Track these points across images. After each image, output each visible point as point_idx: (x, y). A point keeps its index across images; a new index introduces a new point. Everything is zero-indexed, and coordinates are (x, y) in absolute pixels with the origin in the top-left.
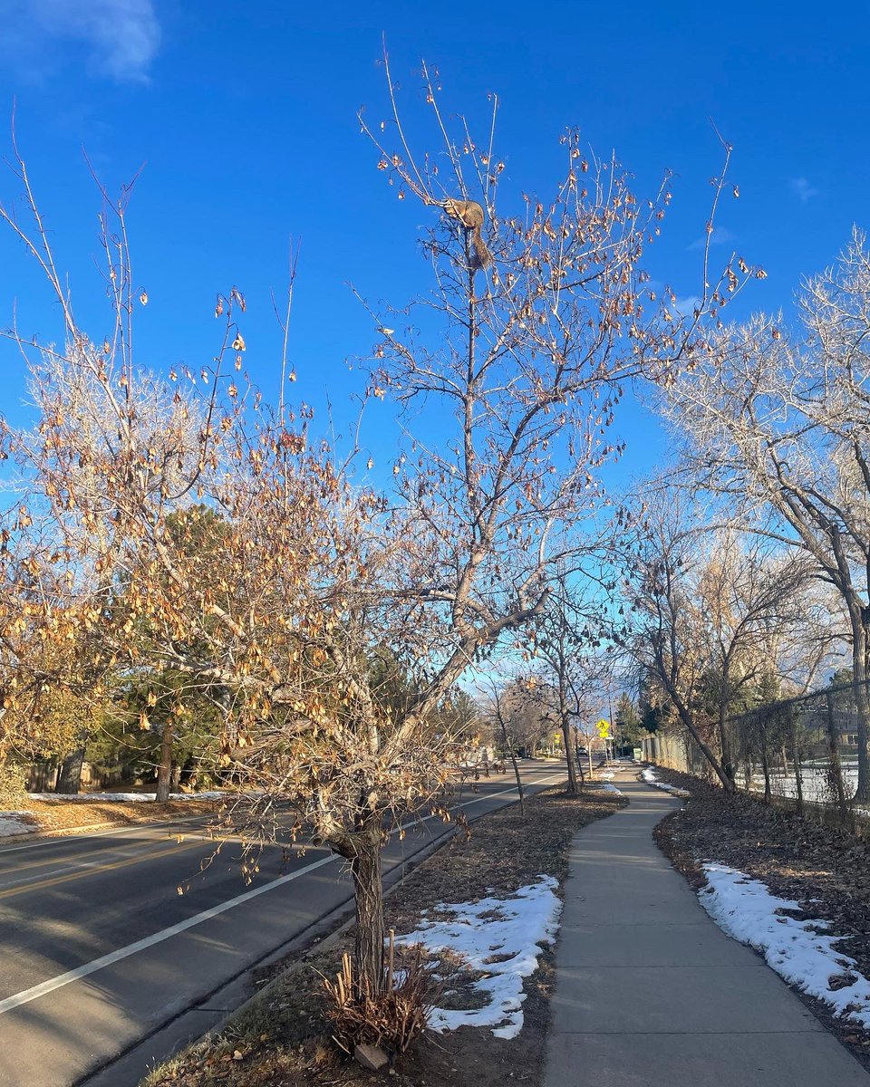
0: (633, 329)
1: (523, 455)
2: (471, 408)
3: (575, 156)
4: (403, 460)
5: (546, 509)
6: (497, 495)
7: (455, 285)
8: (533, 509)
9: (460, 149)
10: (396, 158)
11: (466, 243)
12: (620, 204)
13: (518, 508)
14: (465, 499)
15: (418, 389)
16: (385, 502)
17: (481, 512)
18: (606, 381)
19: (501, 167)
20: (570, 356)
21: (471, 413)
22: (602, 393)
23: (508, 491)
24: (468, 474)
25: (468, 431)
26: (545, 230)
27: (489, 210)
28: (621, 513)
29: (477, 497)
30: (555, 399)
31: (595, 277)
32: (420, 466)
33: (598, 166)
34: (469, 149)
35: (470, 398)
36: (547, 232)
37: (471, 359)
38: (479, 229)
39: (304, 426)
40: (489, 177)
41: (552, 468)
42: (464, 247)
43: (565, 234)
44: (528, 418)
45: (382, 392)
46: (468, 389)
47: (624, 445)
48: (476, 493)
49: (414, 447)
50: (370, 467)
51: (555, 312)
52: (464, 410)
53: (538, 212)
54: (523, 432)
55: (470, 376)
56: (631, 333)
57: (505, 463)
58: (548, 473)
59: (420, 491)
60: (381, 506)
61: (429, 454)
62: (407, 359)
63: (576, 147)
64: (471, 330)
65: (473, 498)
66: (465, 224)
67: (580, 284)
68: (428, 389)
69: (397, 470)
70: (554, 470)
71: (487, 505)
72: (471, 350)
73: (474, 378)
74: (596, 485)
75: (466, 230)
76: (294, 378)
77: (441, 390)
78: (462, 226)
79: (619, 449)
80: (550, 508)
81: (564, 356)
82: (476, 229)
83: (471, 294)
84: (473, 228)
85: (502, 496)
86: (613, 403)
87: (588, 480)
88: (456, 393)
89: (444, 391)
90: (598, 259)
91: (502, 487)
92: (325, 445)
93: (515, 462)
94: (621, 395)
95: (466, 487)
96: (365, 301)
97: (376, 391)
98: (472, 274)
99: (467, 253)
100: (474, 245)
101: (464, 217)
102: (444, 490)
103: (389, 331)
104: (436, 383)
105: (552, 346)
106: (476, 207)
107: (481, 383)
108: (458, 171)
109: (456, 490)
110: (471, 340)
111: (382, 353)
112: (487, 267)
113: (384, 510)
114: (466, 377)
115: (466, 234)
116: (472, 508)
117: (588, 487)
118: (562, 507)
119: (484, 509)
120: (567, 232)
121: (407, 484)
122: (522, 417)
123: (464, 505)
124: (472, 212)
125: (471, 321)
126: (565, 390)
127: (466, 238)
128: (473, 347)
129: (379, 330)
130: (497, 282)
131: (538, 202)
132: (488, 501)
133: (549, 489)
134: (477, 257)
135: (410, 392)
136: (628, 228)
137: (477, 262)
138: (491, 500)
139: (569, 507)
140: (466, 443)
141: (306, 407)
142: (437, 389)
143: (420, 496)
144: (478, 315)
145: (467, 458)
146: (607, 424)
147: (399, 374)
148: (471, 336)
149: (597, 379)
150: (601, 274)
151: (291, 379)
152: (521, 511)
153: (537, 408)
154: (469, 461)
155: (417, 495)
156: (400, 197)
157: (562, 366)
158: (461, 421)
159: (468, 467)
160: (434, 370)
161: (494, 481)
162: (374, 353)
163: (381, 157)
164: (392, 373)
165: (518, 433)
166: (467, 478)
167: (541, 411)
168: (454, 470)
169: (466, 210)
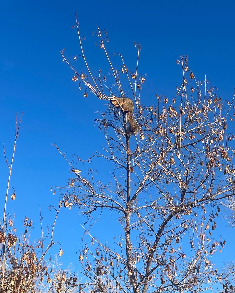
0: (227, 169)
1: (163, 248)
2: (129, 218)
3: (186, 70)
4: (86, 251)
5: (180, 284)
6: (148, 274)
7: (118, 145)
8: (170, 283)
9: (119, 71)
10: (83, 75)
11: (124, 121)
12: (211, 102)
13: (162, 283)
14: (127, 277)
15: (97, 207)
16: (75, 280)
17: (137, 286)
18: (212, 200)
19: (143, 80)
20: (190, 183)
21: (129, 221)
22: (208, 210)
23: (155, 271)
24: (128, 260)
25: (128, 232)
26: (171, 109)
27: (137, 103)
28: (227, 286)
29: (135, 276)
30: (182, 211)
31: (201, 140)
32: (97, 255)
33: (198, 83)
34: (125, 71)
35: (128, 212)
36: (172, 111)
37: (128, 188)
38: (131, 112)
39: (26, 232)
40: (136, 85)
41: (183, 255)
42: (123, 123)
43: (182, 113)
44: (165, 223)
45: (70, 204)
46: (127, 206)
47: (224, 242)
48: (134, 273)
49: (92, 242)
50: (60, 255)
51: (179, 157)
52: (125, 219)
53: (165, 102)
54: (163, 233)
55: (128, 198)
56: (225, 171)
57: (152, 252)
58: (181, 258)
59: (98, 272)
60: (72, 282)
61: (102, 247)
62: (89, 188)
63: (186, 66)
64: (128, 171)
65: (132, 277)
66: (123, 110)
67: (192, 144)
68: (103, 206)
69: (82, 258)
70: (185, 257)
71: (141, 281)
72: (128, 183)
73: (130, 199)
74: (211, 267)
75: (124, 113)
76: (14, 197)
77: (110, 207)
78: (121, 111)
79: (221, 244)
80: (182, 283)
81: (186, 184)
82: (129, 112)
83: (127, 148)
84: (128, 112)
85: (151, 275)
86: (215, 216)
87: (207, 264)
88: (119, 209)
89: (113, 207)
90: (200, 132)
91: (151, 268)
92: (40, 244)
93: (159, 252)
94: (219, 211)
95: (127, 269)
96: (64, 154)
97: (66, 204)
98: (128, 138)
99: (124, 127)
100: (128, 121)
101: (123, 106)
102: (113, 271)
103: (78, 172)
104: (107, 203)
105: (178, 177)
106: (129, 101)
107: (135, 202)
108: (119, 83)
109: (121, 271)
110: (128, 177)
111: (73, 184)
112: (136, 134)
113: (74, 285)
114: (125, 199)
115: (123, 116)
116: (132, 284)
117: (206, 268)
118: (190, 282)
119: (139, 284)
120: (183, 111)
121: (89, 268)
122: (162, 222)
123: (126, 281)
124: (127, 103)
125: (128, 165)
126: (187, 206)
127: (124, 118)
128: (130, 181)
129: (72, 171)
130: (143, 138)
131: (165, 97)
132: (142, 278)
133: (181, 270)
134: (130, 128)
135: (91, 209)
136: (217, 114)
137: (130, 131)
138: (144, 277)
139: (195, 282)
140: (126, 240)
141: (27, 220)
142: (108, 207)
143: (98, 275)
144: (132, 162)
145: (127, 249)
146: (213, 229)
147: (85, 197)
148: (128, 174)
149: (207, 199)
150: (204, 139)
151: (12, 199)
152: (164, 285)
153: (171, 217)
154: (129, 252)
155: (95, 275)
156: (85, 96)
157: (185, 189)
158: (123, 225)
159: (128, 255)
160: (106, 195)
161: (145, 265)
162: (68, 184)
163: (74, 75)
164: (80, 196)
165: (159, 232)
166: (128, 263)
167: (173, 219)
168: (119, 257)
169: (123, 103)
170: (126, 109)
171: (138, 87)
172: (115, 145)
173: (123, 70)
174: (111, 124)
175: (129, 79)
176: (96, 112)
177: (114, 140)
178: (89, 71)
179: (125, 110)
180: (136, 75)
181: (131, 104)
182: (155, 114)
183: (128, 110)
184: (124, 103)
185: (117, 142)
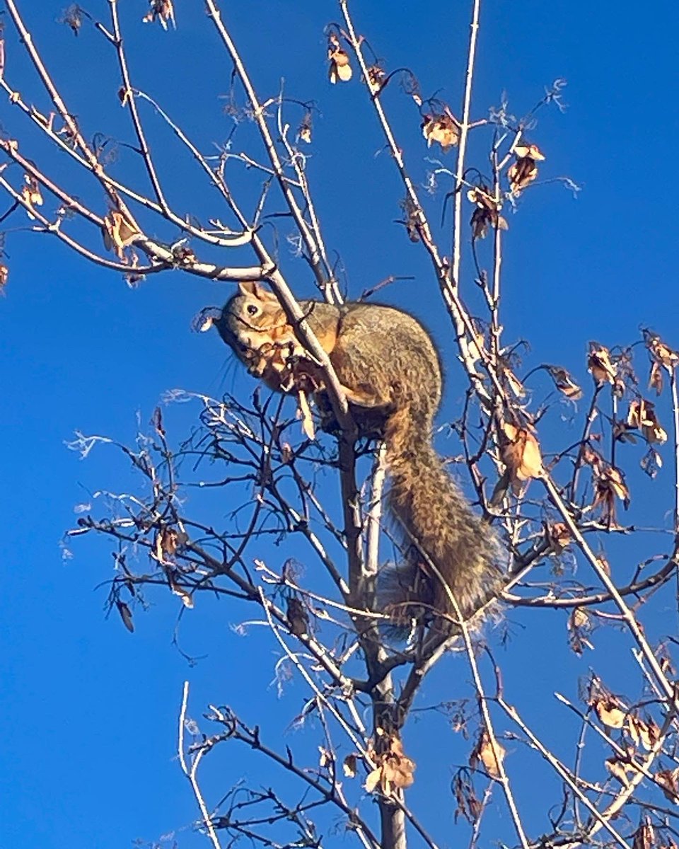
169: (338, 335)
170: (366, 388)
171: (482, 216)
172: (272, 796)
173: (341, 59)
174: (230, 555)
175: (398, 155)
176: (85, 444)
177: (256, 745)
178: (27, 37)
179: (357, 399)
180: (465, 127)
181: (419, 350)
182: (650, 423)
183: (387, 399)
184: (345, 339)
185: (290, 766)
